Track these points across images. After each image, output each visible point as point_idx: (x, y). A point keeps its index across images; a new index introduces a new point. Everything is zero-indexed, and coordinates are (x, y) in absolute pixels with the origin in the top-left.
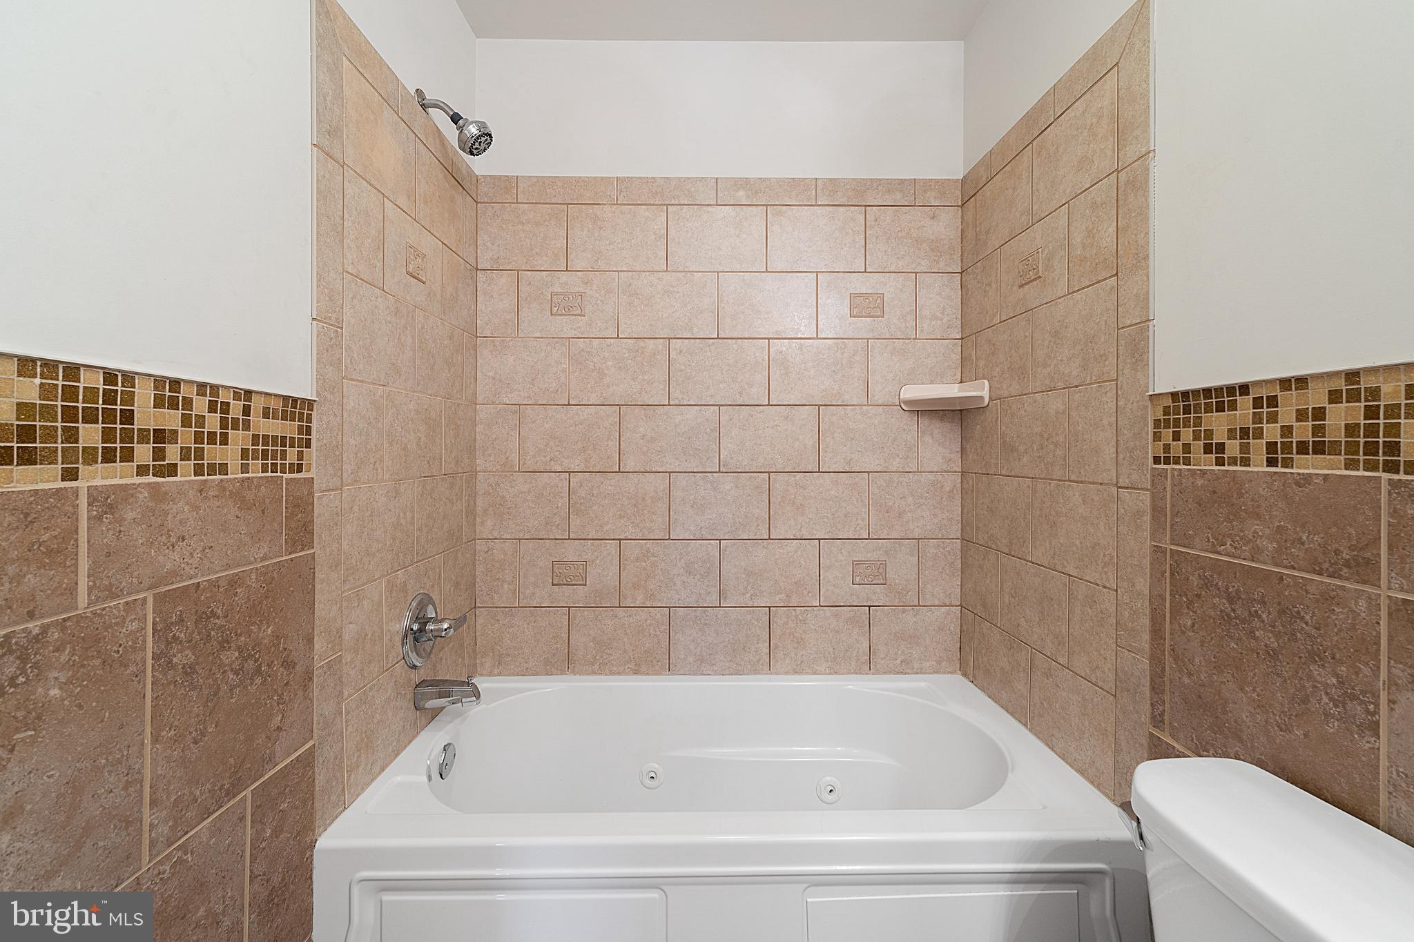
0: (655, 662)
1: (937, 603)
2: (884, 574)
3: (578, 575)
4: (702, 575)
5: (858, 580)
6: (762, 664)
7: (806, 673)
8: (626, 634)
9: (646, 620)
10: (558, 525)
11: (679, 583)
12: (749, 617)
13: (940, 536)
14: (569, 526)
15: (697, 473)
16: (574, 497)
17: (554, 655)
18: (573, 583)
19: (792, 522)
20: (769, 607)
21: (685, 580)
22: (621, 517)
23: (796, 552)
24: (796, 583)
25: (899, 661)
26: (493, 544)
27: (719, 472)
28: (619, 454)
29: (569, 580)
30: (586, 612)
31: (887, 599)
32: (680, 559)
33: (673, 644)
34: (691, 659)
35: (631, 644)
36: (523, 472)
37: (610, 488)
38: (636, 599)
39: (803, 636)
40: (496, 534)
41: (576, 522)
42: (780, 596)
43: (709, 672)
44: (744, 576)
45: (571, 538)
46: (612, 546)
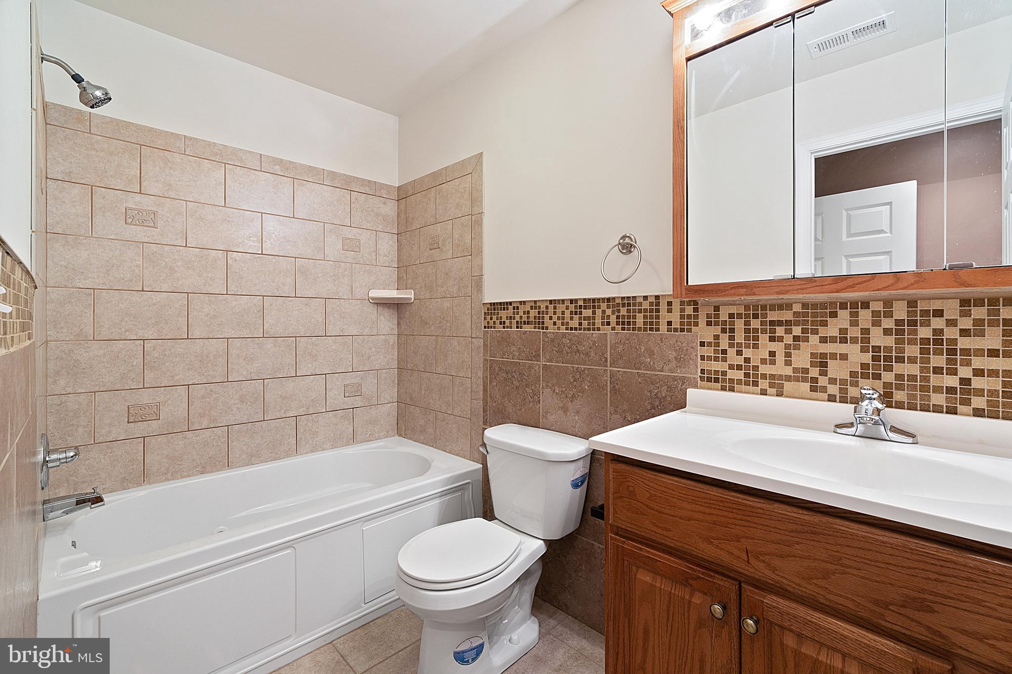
0: (217, 463)
1: (386, 402)
2: (360, 390)
3: (152, 412)
4: (251, 402)
5: (347, 395)
6: (292, 451)
7: (319, 451)
8: (194, 448)
9: (210, 437)
10: (133, 379)
11: (235, 409)
12: (283, 424)
13: (388, 367)
14: (144, 378)
15: (248, 338)
16: (148, 358)
17: (131, 474)
18: (148, 419)
19: (310, 365)
20: (296, 416)
21: (240, 407)
22: (189, 369)
23: (312, 382)
24: (312, 400)
25: (368, 435)
26: (66, 398)
27: (263, 337)
28: (188, 327)
29: (144, 417)
30: (160, 439)
31: (362, 403)
32: (236, 394)
33: (231, 449)
34: (244, 456)
35: (198, 455)
36: (97, 340)
37: (180, 350)
38: (202, 424)
39: (316, 430)
40: (70, 390)
41: (150, 376)
42: (303, 409)
43: (257, 462)
44: (280, 400)
45: (145, 387)
46: (182, 391)
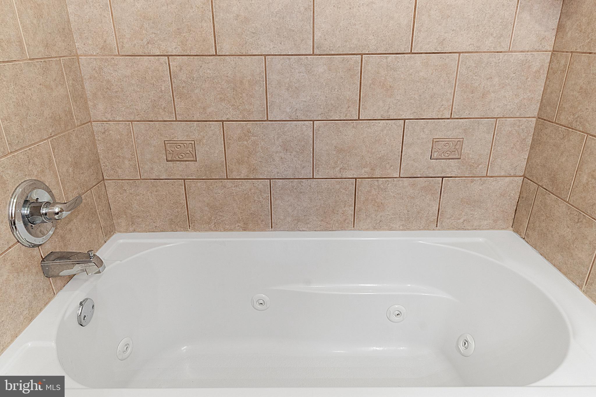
0: (259, 222)
1: (503, 174)
2: (459, 150)
3: (188, 152)
4: (297, 152)
5: (435, 155)
6: (348, 223)
7: (384, 229)
8: (235, 200)
9: (250, 190)
10: (165, 108)
11: (277, 159)
12: (338, 187)
13: (518, 115)
14: (175, 109)
15: (292, 55)
16: (175, 81)
17: (177, 216)
18: (185, 159)
19: (381, 103)
20: (356, 179)
21: (283, 156)
22: (222, 100)
23: (382, 131)
24: (380, 158)
25: (462, 220)
26: (108, 125)
27: (313, 54)
28: (215, 37)
29: (181, 157)
30: (199, 183)
31: (459, 171)
32: (278, 138)
33: (274, 208)
34: (289, 219)
35: (239, 208)
36: (123, 56)
37: (208, 71)
38: (241, 172)
39: (383, 201)
40: (109, 117)
41: (181, 106)
42: (366, 169)
43: (304, 229)
44: (334, 153)
45: (178, 119)
46: (216, 127)
